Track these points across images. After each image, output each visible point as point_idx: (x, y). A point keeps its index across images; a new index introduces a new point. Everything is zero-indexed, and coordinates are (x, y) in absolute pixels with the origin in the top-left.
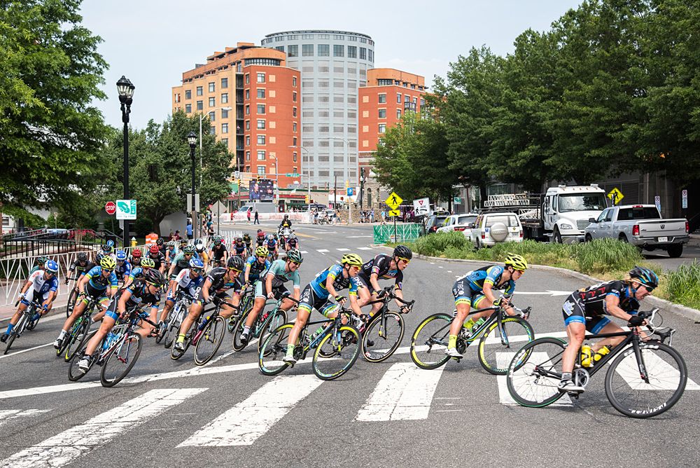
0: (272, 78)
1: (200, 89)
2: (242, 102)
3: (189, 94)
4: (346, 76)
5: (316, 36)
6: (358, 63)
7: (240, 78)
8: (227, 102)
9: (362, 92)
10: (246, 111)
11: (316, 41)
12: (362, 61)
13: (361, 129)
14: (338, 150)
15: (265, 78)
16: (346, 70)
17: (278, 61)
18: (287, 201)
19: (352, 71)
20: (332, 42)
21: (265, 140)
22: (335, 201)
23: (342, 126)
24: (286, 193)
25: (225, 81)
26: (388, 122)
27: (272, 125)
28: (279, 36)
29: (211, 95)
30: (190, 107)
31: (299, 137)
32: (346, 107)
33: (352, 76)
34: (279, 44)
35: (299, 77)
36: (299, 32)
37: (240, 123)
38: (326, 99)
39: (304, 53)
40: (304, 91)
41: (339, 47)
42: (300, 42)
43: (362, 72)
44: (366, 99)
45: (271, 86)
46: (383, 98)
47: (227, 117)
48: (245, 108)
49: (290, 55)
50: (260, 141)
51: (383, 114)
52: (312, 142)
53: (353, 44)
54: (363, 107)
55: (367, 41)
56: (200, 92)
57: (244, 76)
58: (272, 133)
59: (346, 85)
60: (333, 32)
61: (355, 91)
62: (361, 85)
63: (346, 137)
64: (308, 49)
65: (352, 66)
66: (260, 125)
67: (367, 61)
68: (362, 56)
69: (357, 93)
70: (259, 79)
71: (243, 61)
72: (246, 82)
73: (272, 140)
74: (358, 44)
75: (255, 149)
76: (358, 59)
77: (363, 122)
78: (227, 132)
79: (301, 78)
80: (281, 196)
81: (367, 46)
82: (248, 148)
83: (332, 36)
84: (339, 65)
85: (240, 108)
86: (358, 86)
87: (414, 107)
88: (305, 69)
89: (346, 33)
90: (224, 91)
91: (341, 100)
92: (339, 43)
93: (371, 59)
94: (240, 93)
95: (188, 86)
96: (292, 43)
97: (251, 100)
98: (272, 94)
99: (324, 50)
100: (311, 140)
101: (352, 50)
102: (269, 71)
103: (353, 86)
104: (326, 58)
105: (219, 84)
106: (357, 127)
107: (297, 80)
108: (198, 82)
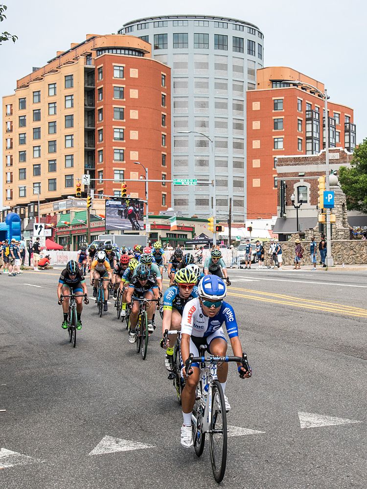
0: (134, 73)
1: (37, 94)
2: (93, 105)
3: (23, 103)
4: (230, 76)
5: (191, 22)
6: (246, 60)
7: (89, 73)
8: (72, 106)
9: (252, 97)
10: (99, 117)
11: (191, 29)
12: (251, 57)
13: (250, 144)
14: (221, 172)
15: (125, 72)
16: (230, 68)
17: (141, 52)
18: (162, 234)
19: (238, 69)
20: (213, 30)
21: (124, 156)
22: (230, 236)
23: (225, 140)
24: (159, 222)
25: (69, 78)
26: (285, 135)
27: (134, 135)
28: (142, 23)
29: (52, 100)
30: (25, 120)
31: (169, 154)
32: (231, 115)
33: (238, 76)
34: (143, 33)
35: (169, 75)
36: (168, 17)
37: (90, 134)
38: (204, 105)
39: (176, 44)
40: (176, 93)
41: (221, 38)
42: (170, 29)
43: (251, 72)
44: (256, 106)
45: (132, 83)
46: (279, 105)
47: (72, 126)
48: (97, 112)
49: (156, 48)
50: (117, 157)
51: (280, 125)
52: (187, 160)
53: (239, 34)
54: (252, 116)
55: (257, 32)
56: (36, 99)
57: (96, 72)
58: (133, 146)
59: (230, 87)
60: (214, 18)
61: (242, 96)
62: (249, 88)
63: (231, 154)
64: (180, 40)
65: (239, 63)
66: (117, 135)
67: (256, 58)
68: (251, 51)
69: (244, 98)
70: (117, 74)
71: (94, 53)
72: (99, 78)
73: (134, 156)
74: (245, 35)
75: (110, 168)
76: (245, 55)
77: (252, 135)
78: (72, 146)
79: (172, 76)
80: (153, 226)
81: (255, 38)
82: (100, 166)
83: (212, 23)
84: (222, 61)
85: (90, 114)
86: (246, 89)
87: (317, 118)
88: (177, 65)
89: (230, 20)
90: (69, 92)
91: (224, 106)
92: (222, 31)
93: (260, 56)
94: (90, 93)
95: (22, 93)
96: (160, 31)
97: (106, 102)
98: (134, 94)
99: (202, 40)
100: (185, 158)
101: (238, 42)
102: (130, 64)
103: (241, 88)
104: (205, 51)
105: (61, 84)
106: (245, 142)
107: (167, 78)
108: (34, 86)
